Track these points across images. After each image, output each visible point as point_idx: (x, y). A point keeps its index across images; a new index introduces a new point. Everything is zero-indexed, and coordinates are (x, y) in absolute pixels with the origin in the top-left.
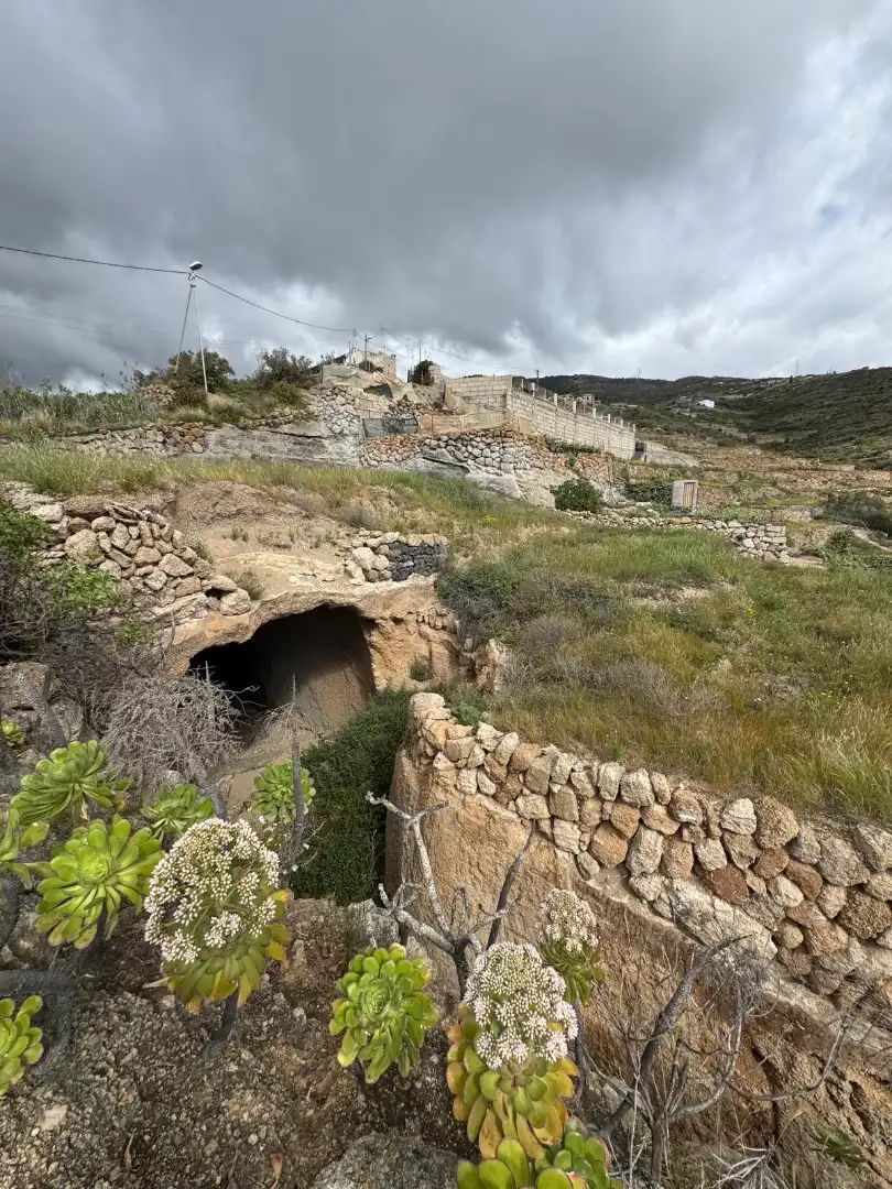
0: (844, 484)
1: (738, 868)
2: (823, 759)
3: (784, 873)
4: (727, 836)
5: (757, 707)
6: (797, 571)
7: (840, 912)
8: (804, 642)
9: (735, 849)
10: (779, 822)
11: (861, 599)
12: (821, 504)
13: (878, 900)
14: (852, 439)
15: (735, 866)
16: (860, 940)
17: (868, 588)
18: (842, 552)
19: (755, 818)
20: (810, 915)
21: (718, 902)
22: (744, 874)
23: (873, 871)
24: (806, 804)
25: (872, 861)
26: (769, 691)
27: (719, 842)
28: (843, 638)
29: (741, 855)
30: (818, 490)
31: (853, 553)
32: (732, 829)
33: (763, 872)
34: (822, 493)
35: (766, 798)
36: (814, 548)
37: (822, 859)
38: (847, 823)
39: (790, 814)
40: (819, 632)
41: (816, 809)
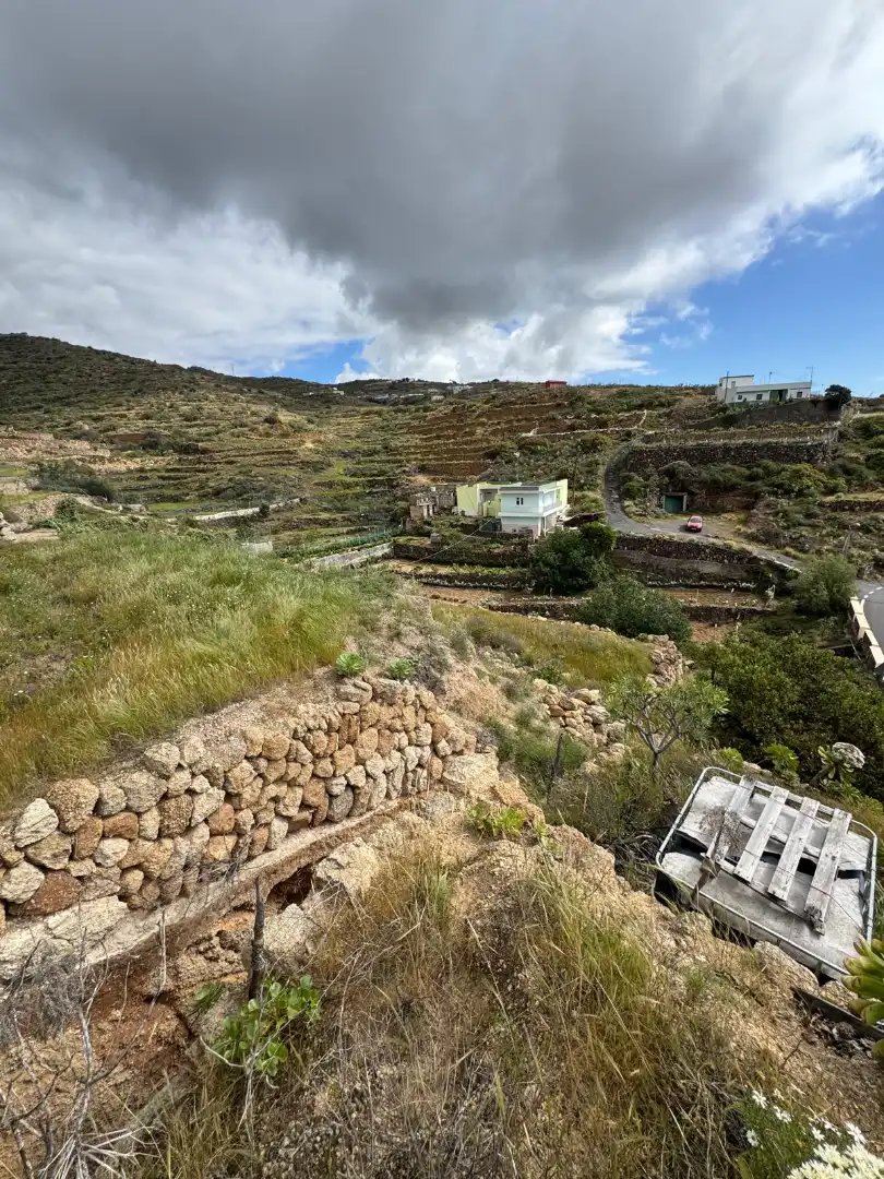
0: (51, 453)
1: (58, 870)
2: (101, 714)
3: (104, 836)
4: (30, 851)
5: (22, 701)
6: (26, 545)
7: (159, 829)
8: (56, 614)
9: (45, 856)
10: (78, 797)
11: (97, 559)
12: (34, 474)
13: (178, 796)
14: (40, 407)
15: (53, 871)
16: (181, 835)
17: (99, 549)
18: (73, 520)
19: (52, 811)
20: (140, 851)
21: (52, 921)
22: (66, 871)
23: (167, 778)
24: (99, 764)
25: (164, 772)
26: (32, 678)
27: (25, 865)
28: (91, 599)
29: (55, 856)
30: (23, 460)
31: (84, 519)
32: (33, 840)
33: (84, 853)
34: (32, 463)
35: (58, 784)
36: (43, 520)
37: (129, 799)
38: (137, 756)
39: (85, 782)
40: (66, 600)
41: (109, 762)
